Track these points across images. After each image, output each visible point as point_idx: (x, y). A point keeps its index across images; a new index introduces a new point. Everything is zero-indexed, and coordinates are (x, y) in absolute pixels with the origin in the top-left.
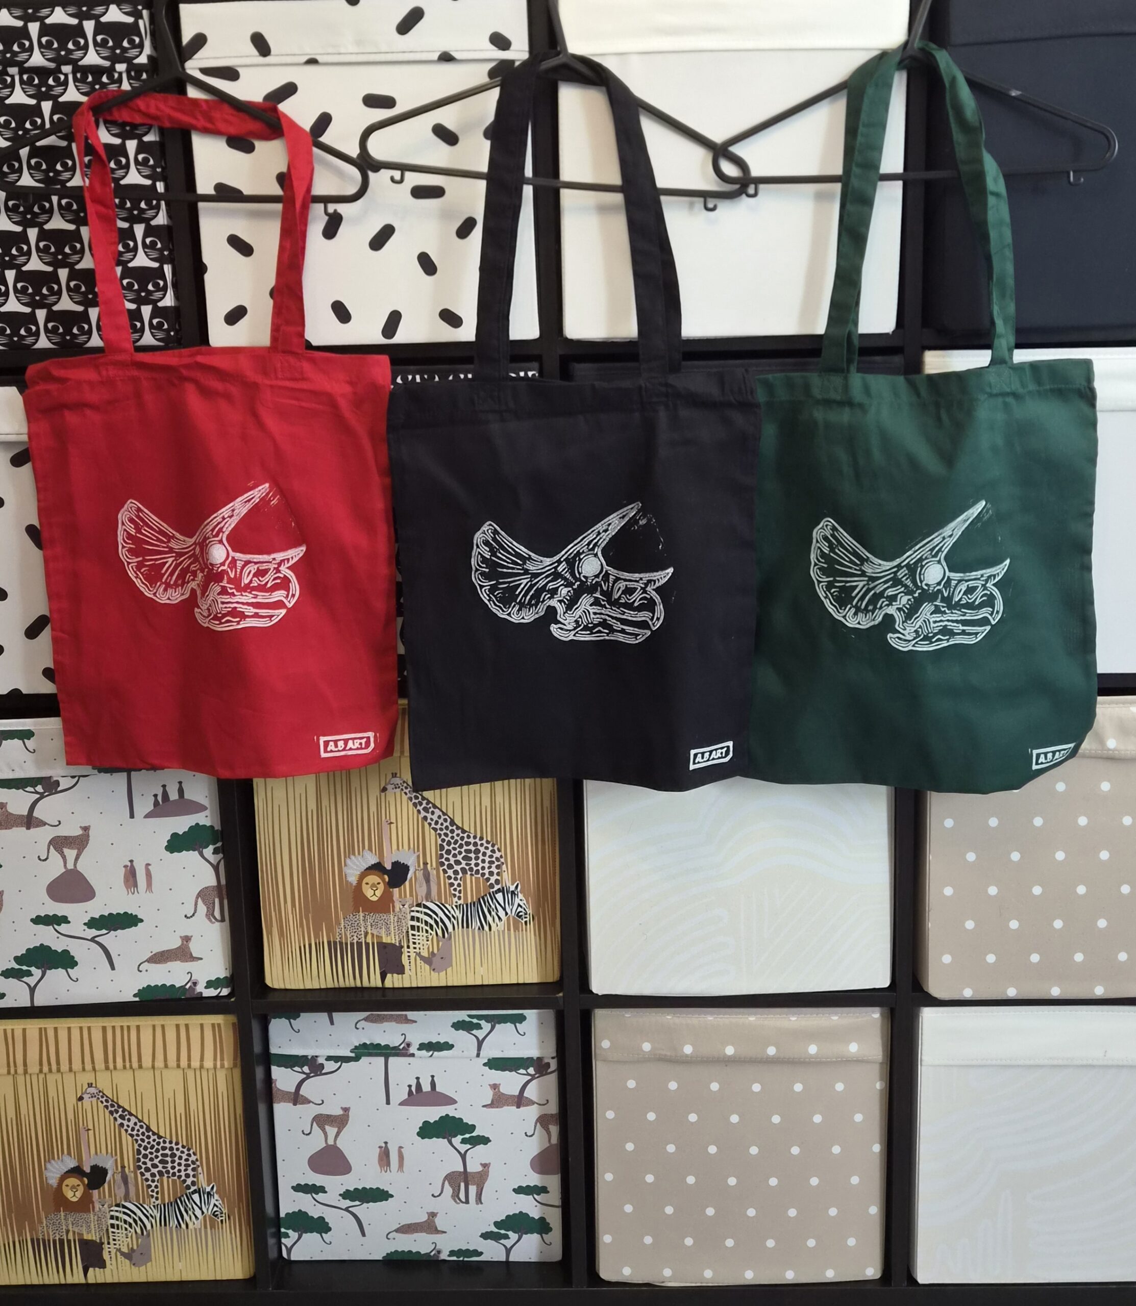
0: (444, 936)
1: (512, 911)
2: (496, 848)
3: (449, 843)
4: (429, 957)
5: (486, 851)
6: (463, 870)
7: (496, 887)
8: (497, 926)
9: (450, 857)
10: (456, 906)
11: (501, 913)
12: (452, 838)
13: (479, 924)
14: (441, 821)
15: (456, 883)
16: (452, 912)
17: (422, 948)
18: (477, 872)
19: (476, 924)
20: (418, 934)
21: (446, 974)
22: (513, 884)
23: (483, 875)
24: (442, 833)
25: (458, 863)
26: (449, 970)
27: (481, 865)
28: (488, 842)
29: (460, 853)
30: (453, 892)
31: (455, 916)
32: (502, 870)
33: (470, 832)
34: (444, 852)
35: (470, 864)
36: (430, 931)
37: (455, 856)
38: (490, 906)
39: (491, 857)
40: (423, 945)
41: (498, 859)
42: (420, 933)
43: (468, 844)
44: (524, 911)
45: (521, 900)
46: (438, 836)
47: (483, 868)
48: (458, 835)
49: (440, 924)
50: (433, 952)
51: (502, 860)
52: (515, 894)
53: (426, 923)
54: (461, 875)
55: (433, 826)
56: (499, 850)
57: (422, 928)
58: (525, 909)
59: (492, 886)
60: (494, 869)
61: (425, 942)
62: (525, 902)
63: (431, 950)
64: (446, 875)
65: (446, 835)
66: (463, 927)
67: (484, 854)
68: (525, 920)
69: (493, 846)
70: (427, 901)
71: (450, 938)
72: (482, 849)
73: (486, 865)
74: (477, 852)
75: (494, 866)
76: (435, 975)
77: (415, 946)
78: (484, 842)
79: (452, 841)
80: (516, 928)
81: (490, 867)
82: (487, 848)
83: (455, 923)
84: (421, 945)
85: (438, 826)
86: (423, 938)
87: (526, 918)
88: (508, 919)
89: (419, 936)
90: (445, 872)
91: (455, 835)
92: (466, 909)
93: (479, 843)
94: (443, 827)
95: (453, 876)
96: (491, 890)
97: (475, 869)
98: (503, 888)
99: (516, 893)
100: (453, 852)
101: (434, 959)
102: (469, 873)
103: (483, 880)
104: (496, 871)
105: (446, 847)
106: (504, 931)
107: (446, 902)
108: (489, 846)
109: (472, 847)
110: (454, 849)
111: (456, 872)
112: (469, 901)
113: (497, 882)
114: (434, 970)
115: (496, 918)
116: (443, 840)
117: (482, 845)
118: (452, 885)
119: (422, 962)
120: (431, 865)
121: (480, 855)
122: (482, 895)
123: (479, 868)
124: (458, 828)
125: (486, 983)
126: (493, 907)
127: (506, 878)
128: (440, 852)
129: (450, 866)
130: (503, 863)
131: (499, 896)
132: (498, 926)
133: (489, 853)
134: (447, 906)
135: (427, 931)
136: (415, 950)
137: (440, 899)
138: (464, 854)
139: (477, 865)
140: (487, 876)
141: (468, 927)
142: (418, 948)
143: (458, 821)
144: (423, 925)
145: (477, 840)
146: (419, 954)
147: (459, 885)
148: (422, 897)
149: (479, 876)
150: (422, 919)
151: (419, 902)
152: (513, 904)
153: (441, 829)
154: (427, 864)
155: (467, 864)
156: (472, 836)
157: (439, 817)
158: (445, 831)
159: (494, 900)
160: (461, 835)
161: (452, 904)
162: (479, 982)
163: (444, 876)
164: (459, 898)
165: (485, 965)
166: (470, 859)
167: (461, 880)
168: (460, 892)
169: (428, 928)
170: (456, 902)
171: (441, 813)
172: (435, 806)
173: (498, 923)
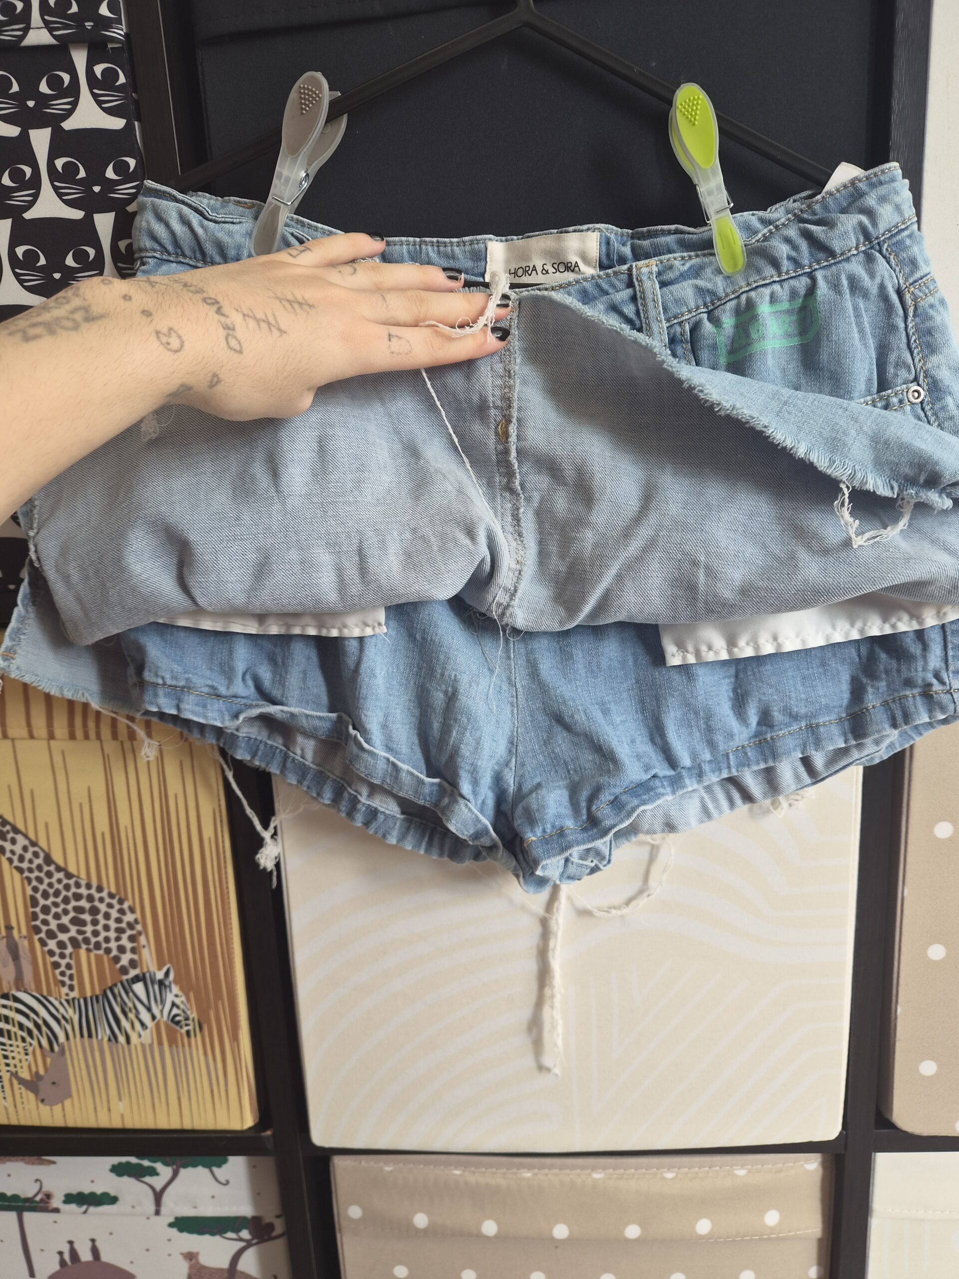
0: (52, 1049)
1: (163, 1013)
2: (126, 906)
3: (45, 895)
4: (32, 1081)
5: (110, 911)
6: (73, 940)
7: (133, 973)
8: (140, 1036)
9: (50, 918)
10: (67, 1001)
11: (145, 1016)
12: (50, 885)
13: (108, 1032)
14: (29, 855)
15: (63, 962)
16: (62, 1010)
17: (19, 1065)
18: (97, 946)
19: (104, 1033)
20: (10, 1042)
21: (63, 1109)
22: (160, 969)
23: (108, 951)
24: (32, 876)
25: (63, 929)
26: (67, 1103)
27: (103, 934)
28: (111, 896)
29: (66, 912)
30: (60, 978)
31: (67, 1017)
32: (139, 943)
33: (78, 877)
34: (38, 910)
35: (84, 933)
36: (28, 1039)
37: (57, 916)
38: (125, 1004)
39: (119, 920)
40: (20, 1061)
41: (131, 926)
42: (13, 1042)
43: (78, 897)
44: (183, 1014)
45: (176, 996)
46: (26, 883)
47: (107, 940)
48: (59, 881)
49: (44, 1029)
50: (37, 1073)
51: (139, 927)
52: (166, 987)
53: (21, 1026)
54: (69, 950)
55: (16, 863)
56: (132, 910)
57: (15, 1034)
58: (184, 1011)
59: (124, 970)
60: (125, 941)
61: (23, 1057)
62: (183, 998)
63: (34, 1069)
64: (46, 949)
65: (39, 880)
66: (82, 1036)
67: (107, 916)
68: (186, 1028)
69: (121, 902)
70: (18, 990)
71: (62, 1052)
72: (103, 908)
73: (112, 934)
74: (94, 911)
75: (125, 937)
76: (45, 1109)
77: (7, 1061)
78: (104, 894)
79: (51, 891)
80: (172, 1042)
81: (118, 939)
82: (110, 906)
83: (69, 1028)
84: (16, 1062)
85: (25, 865)
86: (18, 1050)
87: (187, 1025)
88: (158, 1026)
89: (11, 1045)
90: (43, 943)
91: (54, 880)
92: (83, 1005)
93: (97, 896)
94: (34, 866)
95: (57, 951)
96: (124, 978)
97: (93, 940)
98: (144, 975)
99: (167, 983)
100: (54, 910)
101: (42, 1085)
102: (84, 947)
103: (108, 959)
104: (129, 945)
105: (42, 902)
106: (151, 1046)
107: (50, 994)
108: (114, 902)
109: (83, 903)
110: (56, 905)
111: (61, 945)
112: (89, 994)
113: (133, 964)
114: (42, 1101)
115: (138, 1025)
116: (35, 889)
117: (101, 900)
118: (56, 965)
119: (23, 1090)
120: (20, 931)
121: (100, 917)
122: (110, 984)
123: (100, 938)
124: (59, 869)
125: (129, 1124)
126: (130, 1004)
127: (148, 958)
128: (31, 910)
129: (51, 935)
130: (140, 933)
131: (139, 988)
132: (142, 1037)
133: (114, 914)
134: (52, 999)
135: (24, 1040)
136: (8, 1068)
137: (39, 988)
138: (72, 914)
139: (96, 933)
140: (115, 952)
141: (90, 1036)
142: (12, 1066)
143: (57, 857)
144: (15, 1029)
145: (93, 891)
146: (15, 1075)
147: (69, 966)
148: (9, 983)
149: (101, 952)
150: (13, 1019)
151: (6, 991)
152: (163, 1002)
153: (30, 870)
154: (12, 928)
155: (80, 932)
156: (83, 883)
157: (25, 849)
158: (36, 873)
159: (131, 994)
160: (65, 881)
161: (60, 997)
162: (117, 1124)
163: (43, 952)
164: (71, 988)
165: (126, 1099)
166: (83, 923)
167: (71, 958)
168: (71, 977)
169: (25, 1034)
170: (67, 995)
171: (26, 842)
172: (16, 830)
173: (142, 1033)
